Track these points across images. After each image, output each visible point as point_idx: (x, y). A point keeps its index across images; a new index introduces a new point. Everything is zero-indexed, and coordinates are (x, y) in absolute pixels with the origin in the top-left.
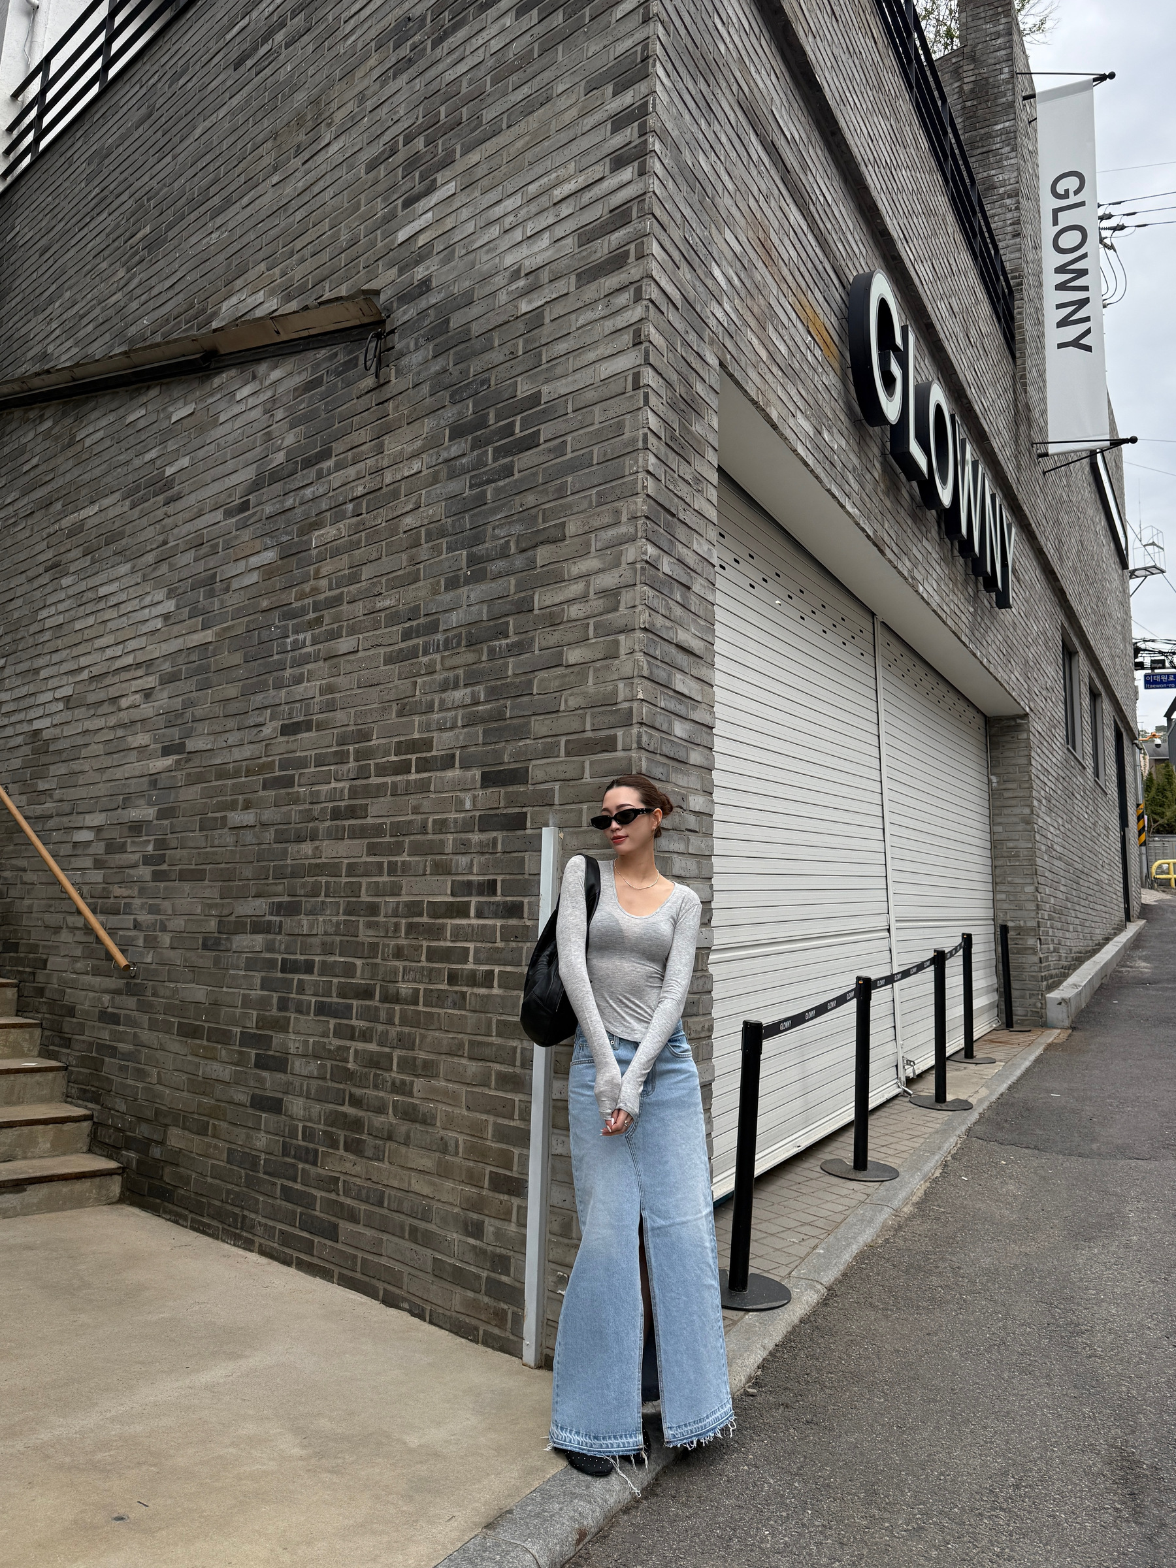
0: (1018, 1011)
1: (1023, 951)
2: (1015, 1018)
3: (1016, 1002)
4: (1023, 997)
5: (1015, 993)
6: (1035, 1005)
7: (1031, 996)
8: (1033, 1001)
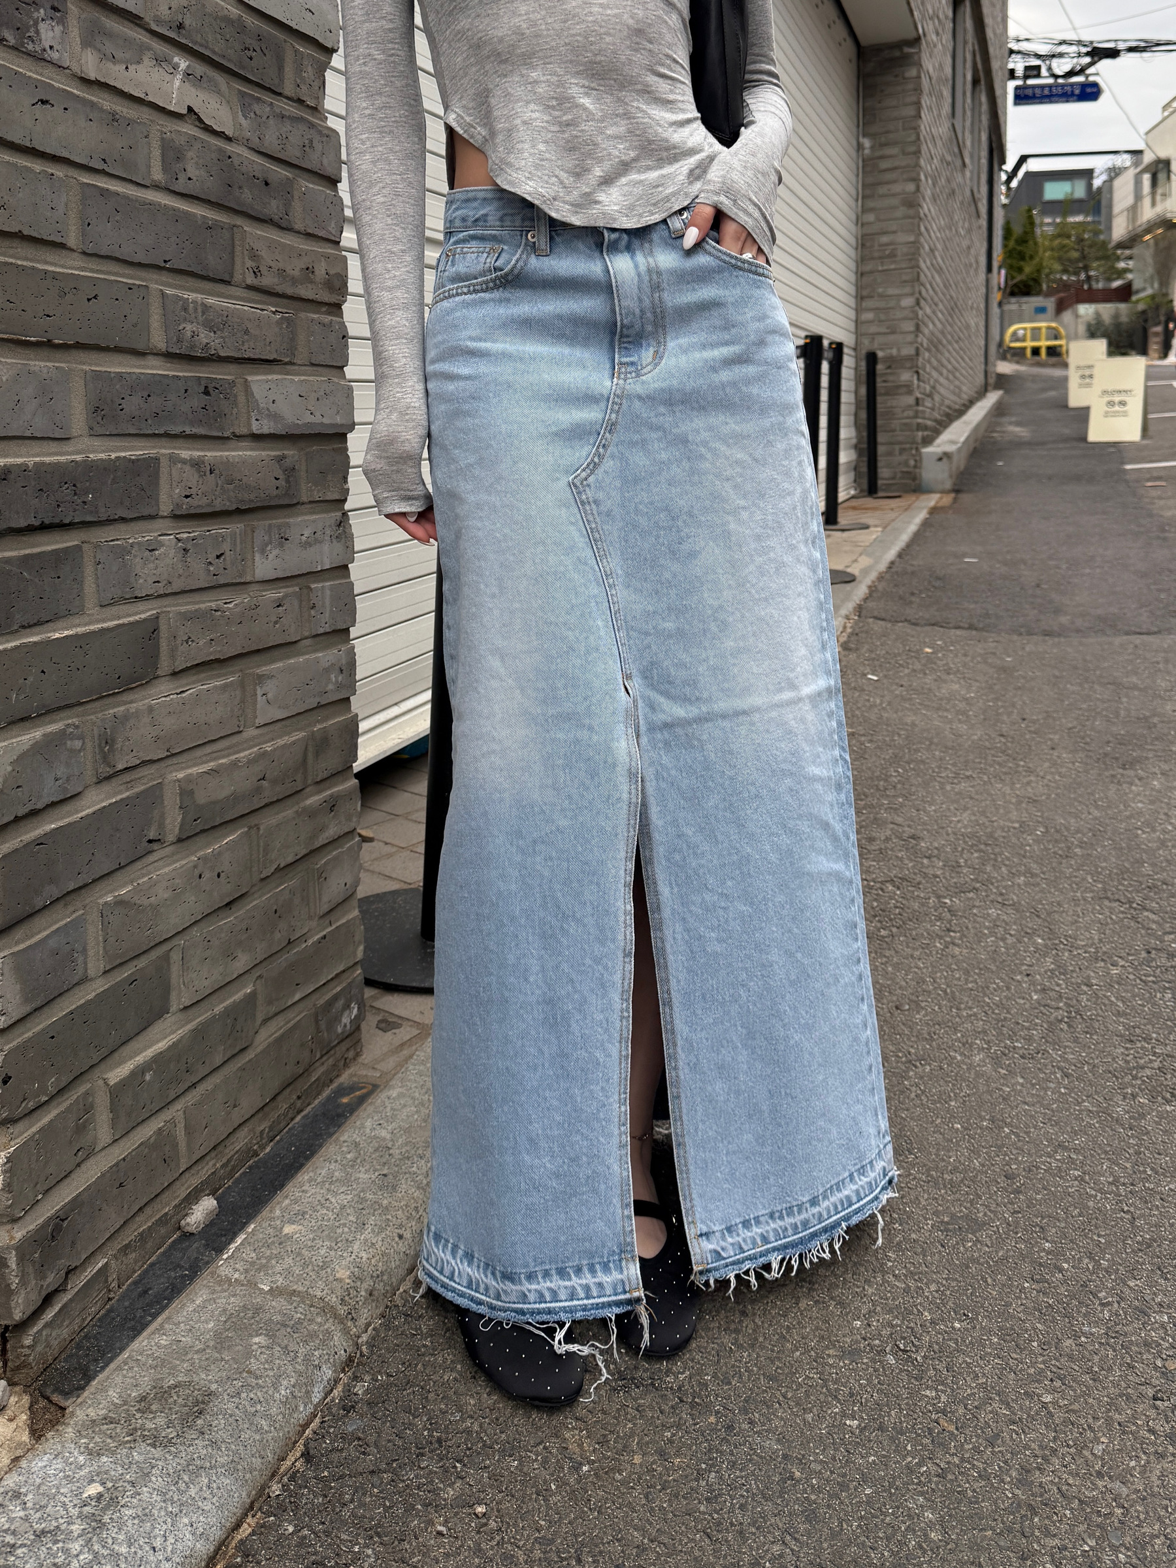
0: (884, 472)
1: (893, 391)
2: (880, 482)
3: (882, 462)
4: (890, 454)
5: (881, 449)
6: (906, 464)
7: (902, 451)
8: (904, 457)
